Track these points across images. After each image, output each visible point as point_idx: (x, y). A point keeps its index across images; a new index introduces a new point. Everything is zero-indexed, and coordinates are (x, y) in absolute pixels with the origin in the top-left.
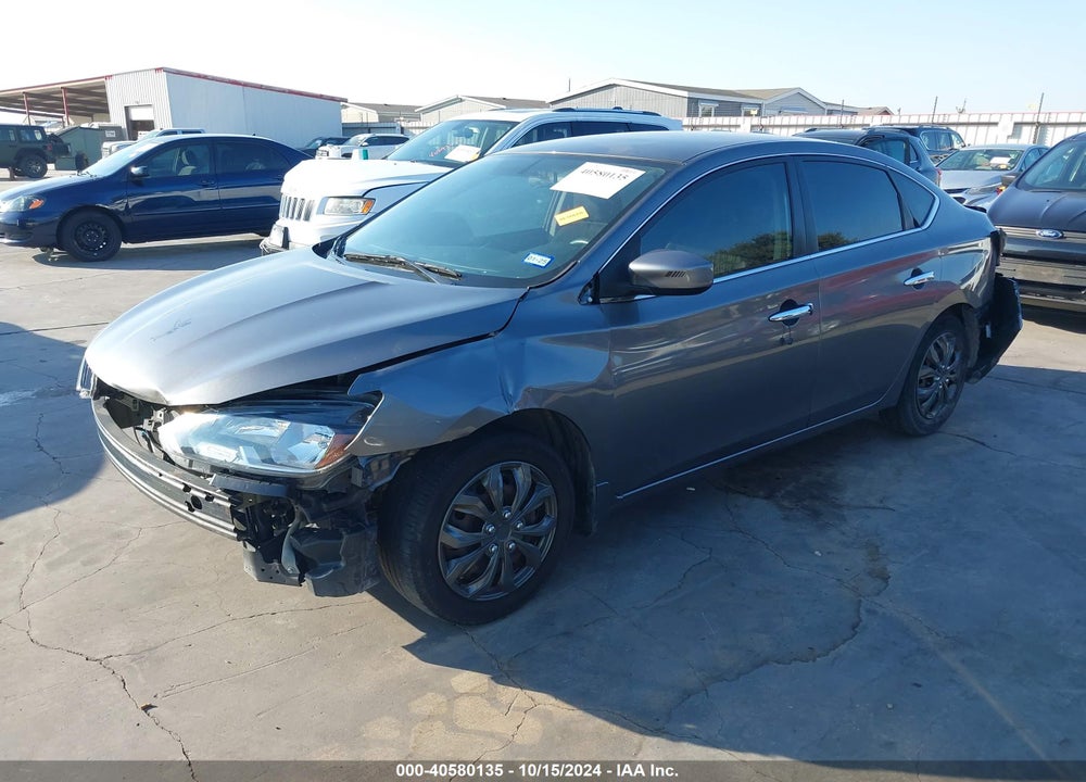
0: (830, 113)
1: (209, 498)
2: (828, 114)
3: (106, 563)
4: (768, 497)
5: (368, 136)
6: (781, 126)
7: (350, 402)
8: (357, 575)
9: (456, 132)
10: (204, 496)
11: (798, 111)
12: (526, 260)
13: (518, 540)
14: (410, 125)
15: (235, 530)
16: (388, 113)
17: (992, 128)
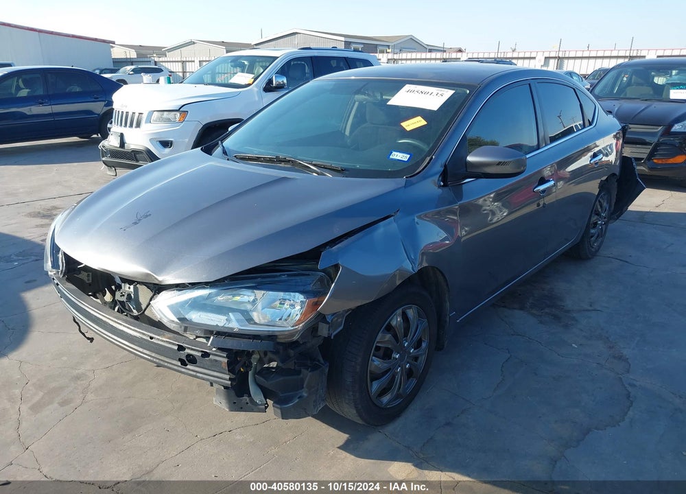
0: (430, 51)
1: (205, 355)
2: (429, 52)
3: (79, 401)
4: (521, 309)
5: (133, 67)
6: (406, 59)
7: (307, 273)
8: (315, 401)
9: (233, 64)
10: (200, 354)
11: (411, 50)
12: (391, 157)
13: (410, 361)
14: (161, 59)
15: (230, 379)
16: (143, 52)
17: (532, 61)
